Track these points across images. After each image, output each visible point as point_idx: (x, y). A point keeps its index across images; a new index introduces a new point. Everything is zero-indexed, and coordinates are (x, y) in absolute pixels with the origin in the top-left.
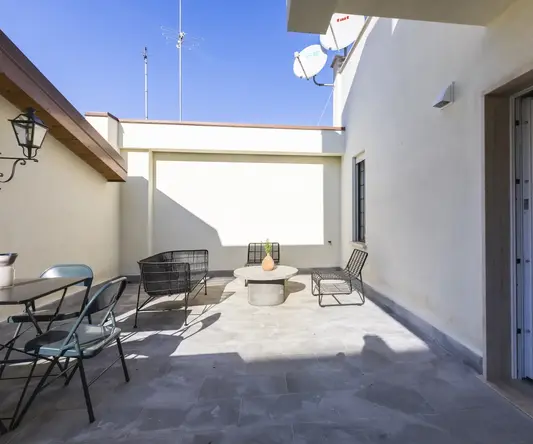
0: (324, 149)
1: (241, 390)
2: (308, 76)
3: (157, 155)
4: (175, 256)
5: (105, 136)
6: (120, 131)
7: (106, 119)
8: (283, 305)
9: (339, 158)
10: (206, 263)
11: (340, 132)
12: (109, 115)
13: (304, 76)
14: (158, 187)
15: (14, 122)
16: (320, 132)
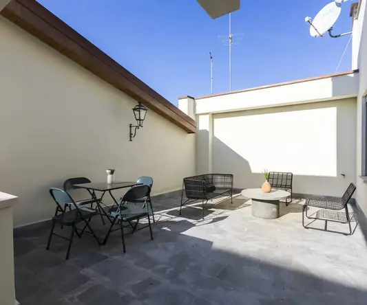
0: (334, 94)
1: (192, 264)
2: (321, 33)
3: (214, 115)
4: (214, 177)
5: (186, 112)
6: (195, 105)
7: (187, 99)
8: (276, 220)
9: (356, 98)
10: (232, 183)
11: (352, 75)
12: (188, 97)
13: (318, 35)
14: (215, 135)
15: (134, 109)
16: (330, 78)
